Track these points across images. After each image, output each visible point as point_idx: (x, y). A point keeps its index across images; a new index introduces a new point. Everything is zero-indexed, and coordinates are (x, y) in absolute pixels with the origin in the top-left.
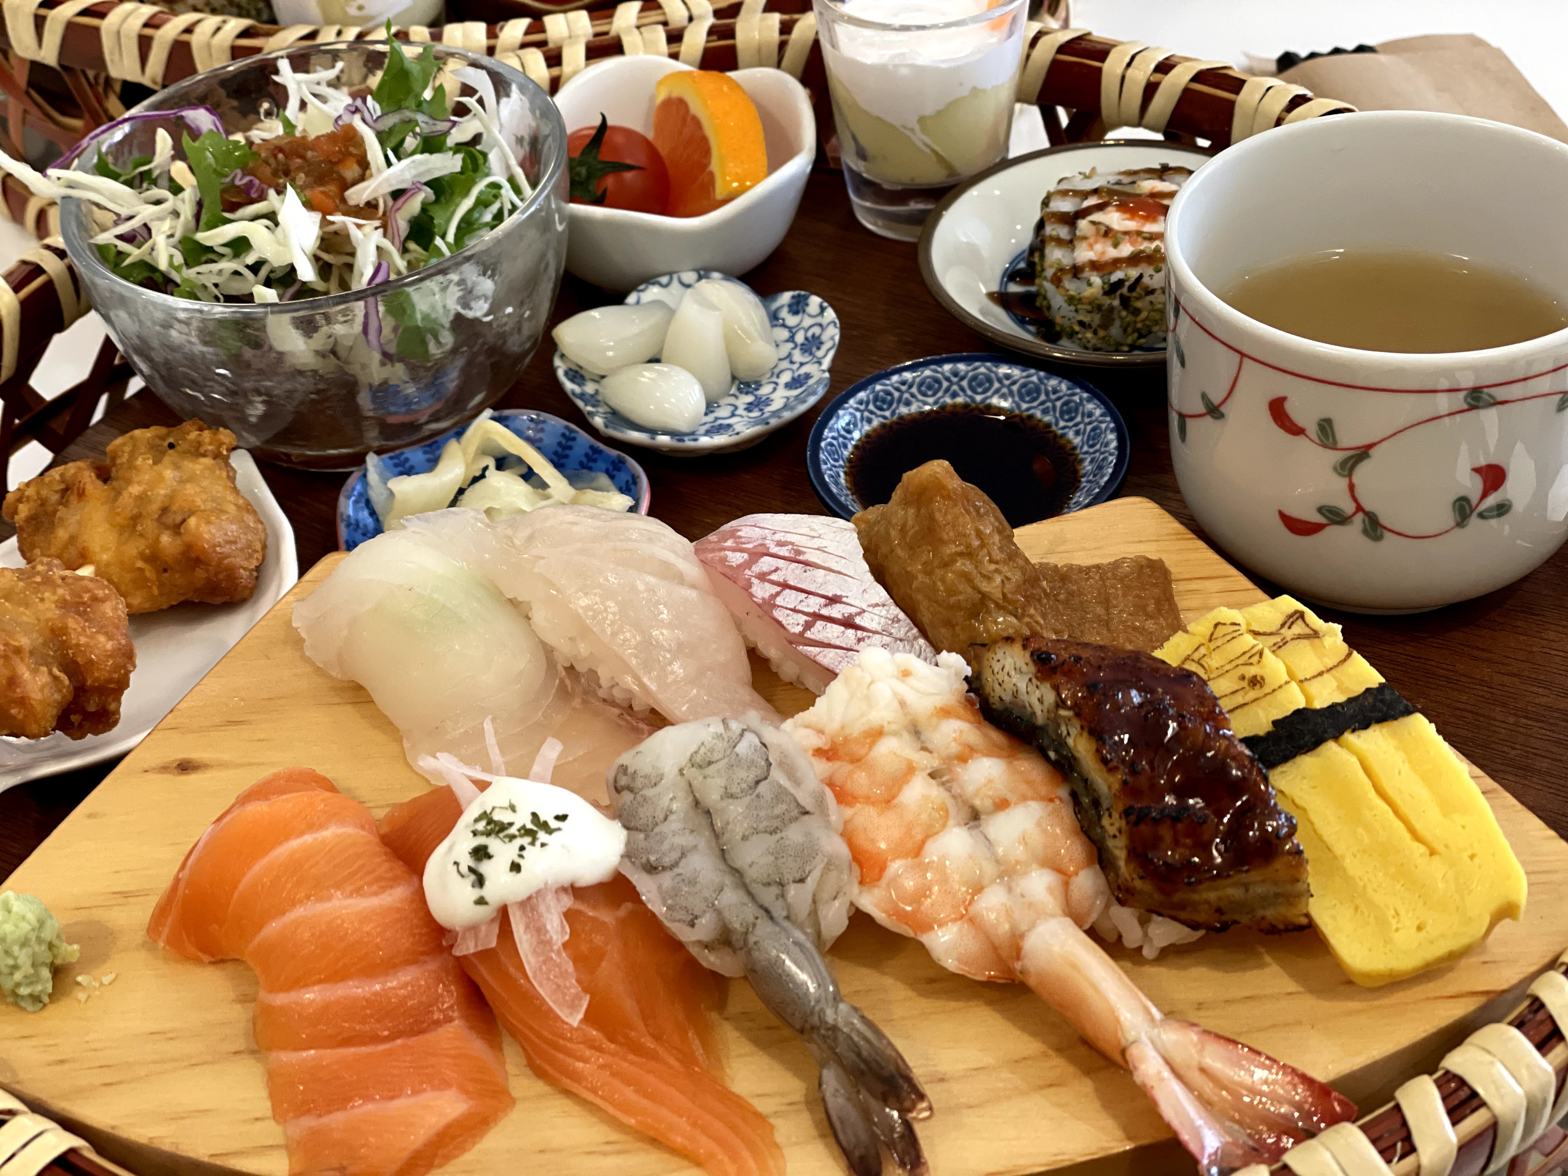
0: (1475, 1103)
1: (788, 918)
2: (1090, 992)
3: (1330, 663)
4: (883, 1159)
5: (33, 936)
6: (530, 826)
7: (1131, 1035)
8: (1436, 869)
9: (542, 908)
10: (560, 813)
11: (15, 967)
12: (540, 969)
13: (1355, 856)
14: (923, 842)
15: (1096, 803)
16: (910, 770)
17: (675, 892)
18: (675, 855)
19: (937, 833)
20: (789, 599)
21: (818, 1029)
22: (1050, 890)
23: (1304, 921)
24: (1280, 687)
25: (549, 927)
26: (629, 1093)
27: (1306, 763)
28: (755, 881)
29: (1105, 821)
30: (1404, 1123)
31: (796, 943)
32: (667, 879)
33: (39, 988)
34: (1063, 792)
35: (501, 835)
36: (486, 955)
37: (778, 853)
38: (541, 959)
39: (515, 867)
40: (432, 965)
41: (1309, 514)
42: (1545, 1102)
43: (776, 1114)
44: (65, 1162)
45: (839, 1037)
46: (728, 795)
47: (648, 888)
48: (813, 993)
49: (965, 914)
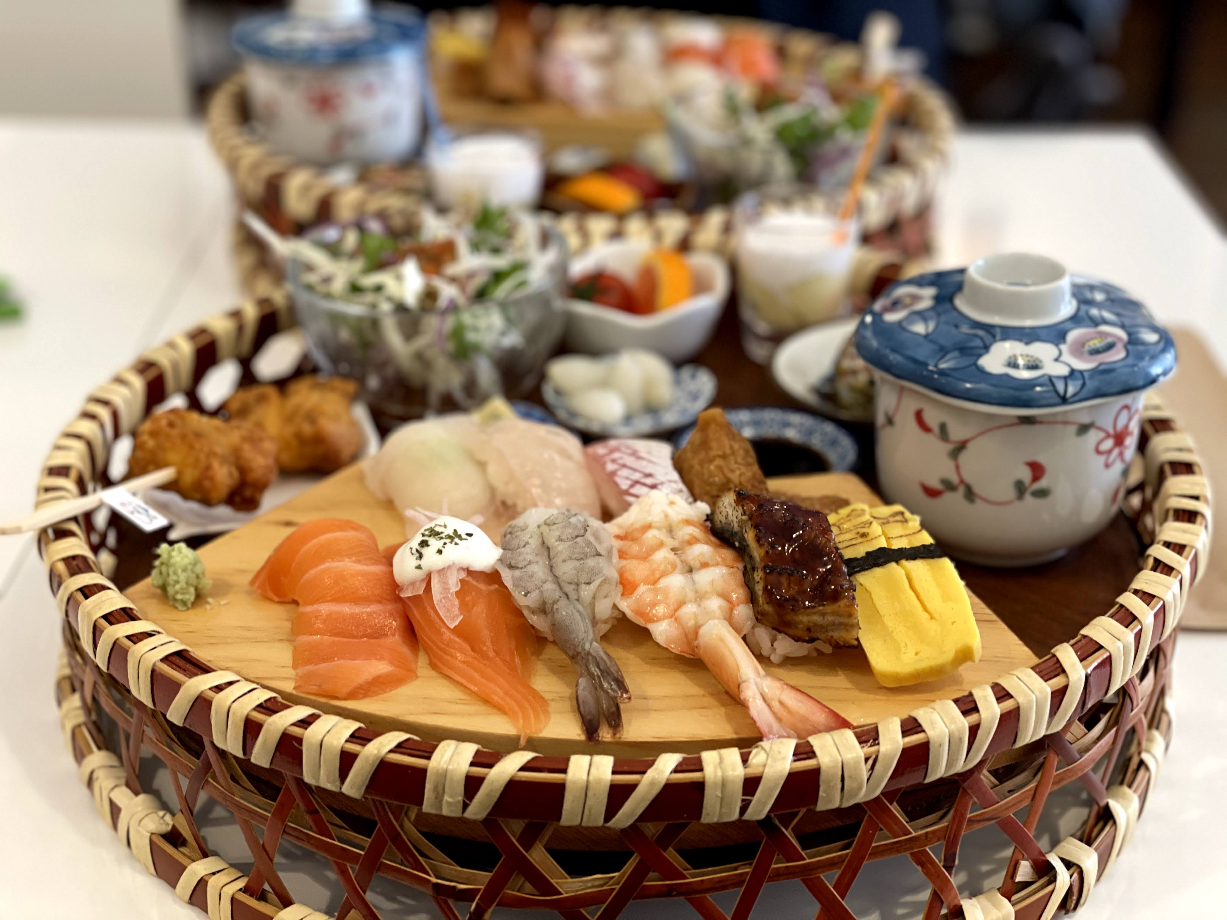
0: (919, 729)
1: (578, 600)
3: (908, 532)
4: (601, 723)
5: (190, 567)
6: (451, 534)
7: (744, 677)
8: (933, 627)
9: (449, 574)
10: (469, 532)
11: (177, 582)
12: (441, 601)
13: (890, 615)
14: (659, 578)
15: (753, 568)
16: (661, 545)
17: (521, 579)
18: (526, 563)
19: (667, 575)
20: (624, 472)
21: (580, 654)
22: (720, 607)
24: (876, 538)
25: (450, 582)
26: (476, 676)
27: (877, 572)
28: (564, 581)
29: (755, 576)
30: (877, 734)
31: (579, 611)
32: (517, 573)
33: (187, 597)
34: (740, 566)
35: (436, 537)
36: (416, 599)
37: (579, 570)
38: (442, 596)
39: (440, 552)
40: (390, 607)
41: (935, 484)
42: (961, 740)
43: (552, 700)
44: (180, 654)
45: (590, 658)
46: (560, 539)
47: (507, 576)
48: (581, 635)
49: (673, 615)
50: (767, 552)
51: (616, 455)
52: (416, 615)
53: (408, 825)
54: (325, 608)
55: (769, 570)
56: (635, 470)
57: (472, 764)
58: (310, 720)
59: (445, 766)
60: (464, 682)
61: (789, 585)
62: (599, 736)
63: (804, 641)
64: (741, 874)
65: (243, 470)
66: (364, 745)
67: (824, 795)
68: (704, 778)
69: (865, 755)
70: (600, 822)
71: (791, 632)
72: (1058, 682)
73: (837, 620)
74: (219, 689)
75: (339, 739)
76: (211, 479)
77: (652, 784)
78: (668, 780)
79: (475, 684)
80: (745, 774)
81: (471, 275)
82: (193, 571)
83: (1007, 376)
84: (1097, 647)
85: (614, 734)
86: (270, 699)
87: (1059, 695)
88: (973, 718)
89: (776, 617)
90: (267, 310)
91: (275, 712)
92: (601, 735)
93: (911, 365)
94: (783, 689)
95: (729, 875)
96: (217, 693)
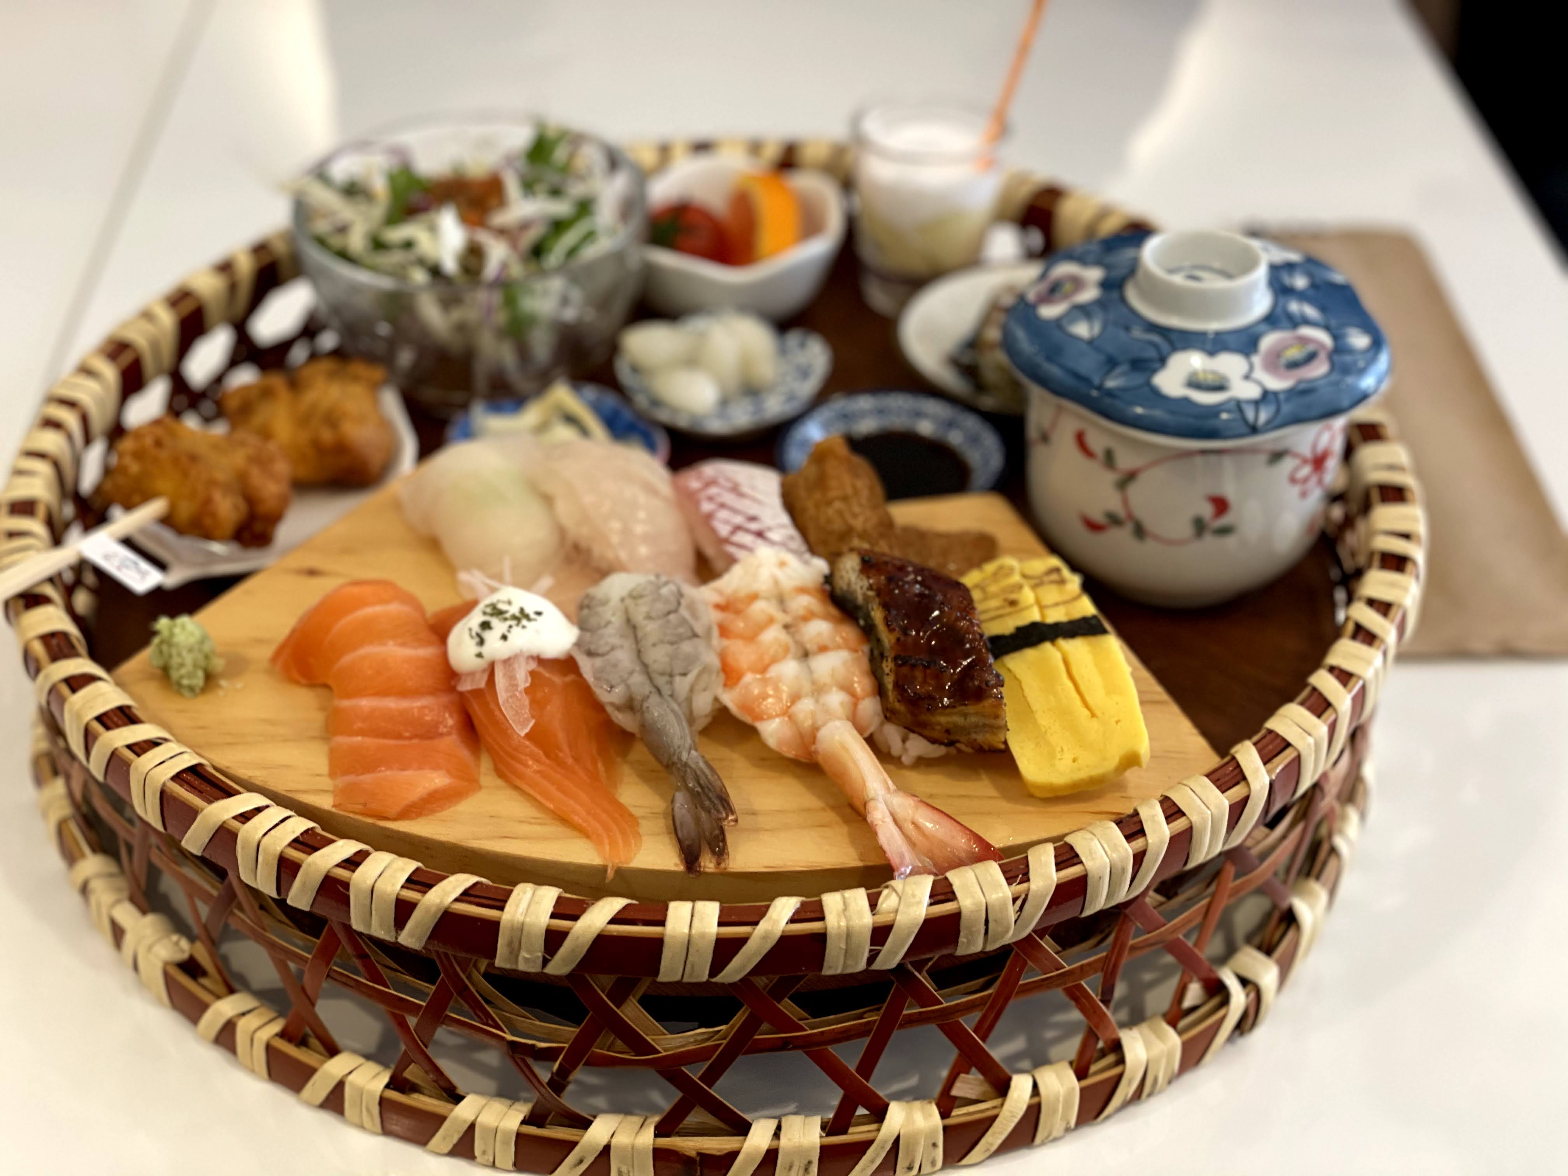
0: (1075, 860)
1: (672, 696)
2: (851, 765)
3: (1066, 597)
4: (702, 850)
6: (518, 614)
7: (872, 794)
8: (1094, 727)
9: (516, 666)
10: (539, 611)
11: (182, 665)
12: (507, 700)
13: (1044, 712)
14: (769, 665)
15: (882, 656)
16: (771, 621)
17: (602, 670)
18: (607, 648)
19: (779, 661)
20: (723, 514)
21: (676, 764)
22: (842, 704)
23: (1002, 746)
24: (1027, 607)
25: (518, 676)
26: (552, 789)
27: (1030, 654)
28: (655, 671)
29: (884, 665)
30: (1027, 866)
31: (673, 711)
32: (598, 662)
33: (195, 681)
34: (866, 648)
35: (500, 617)
36: (477, 693)
37: (673, 657)
38: (509, 694)
39: (504, 637)
40: (445, 699)
41: (1097, 516)
42: (1124, 870)
43: (643, 817)
44: (195, 770)
45: (688, 770)
46: (649, 617)
47: (586, 666)
48: (677, 742)
49: (786, 713)
50: (898, 640)
51: (713, 490)
52: (477, 710)
53: (478, 977)
54: (366, 703)
55: (901, 661)
56: (735, 511)
57: (553, 916)
58: (357, 859)
59: (521, 919)
60: (538, 797)
61: (925, 677)
62: (700, 866)
63: (941, 743)
64: (869, 1022)
65: (250, 500)
66: (424, 892)
67: (965, 940)
68: (826, 928)
69: (1013, 894)
70: (705, 977)
71: (926, 732)
72: (1237, 792)
73: (982, 721)
74: (245, 817)
75: (393, 885)
76: (213, 515)
77: (765, 937)
78: (783, 931)
79: (550, 799)
80: (874, 923)
81: (525, 226)
82: (200, 651)
83: (1186, 400)
84: (1283, 745)
85: (719, 864)
86: (306, 832)
87: (1237, 810)
88: (1139, 843)
89: (909, 716)
90: (266, 260)
91: (316, 849)
92: (702, 864)
93: (1070, 381)
94: (917, 808)
95: (854, 1025)
96: (244, 823)
